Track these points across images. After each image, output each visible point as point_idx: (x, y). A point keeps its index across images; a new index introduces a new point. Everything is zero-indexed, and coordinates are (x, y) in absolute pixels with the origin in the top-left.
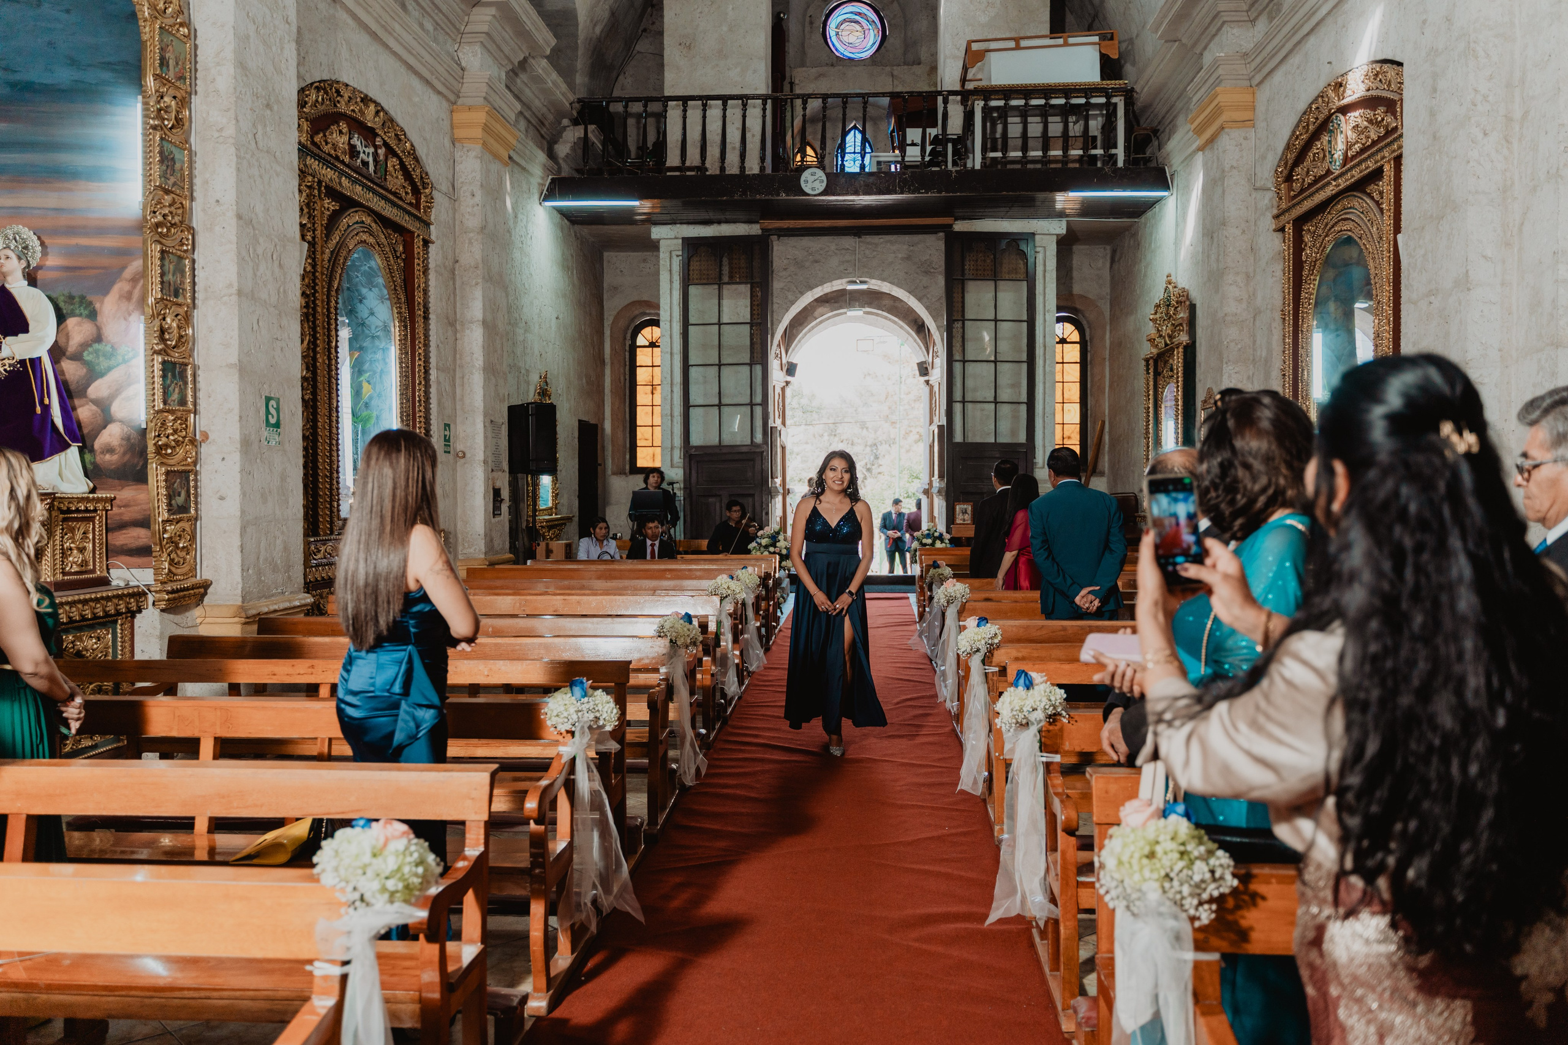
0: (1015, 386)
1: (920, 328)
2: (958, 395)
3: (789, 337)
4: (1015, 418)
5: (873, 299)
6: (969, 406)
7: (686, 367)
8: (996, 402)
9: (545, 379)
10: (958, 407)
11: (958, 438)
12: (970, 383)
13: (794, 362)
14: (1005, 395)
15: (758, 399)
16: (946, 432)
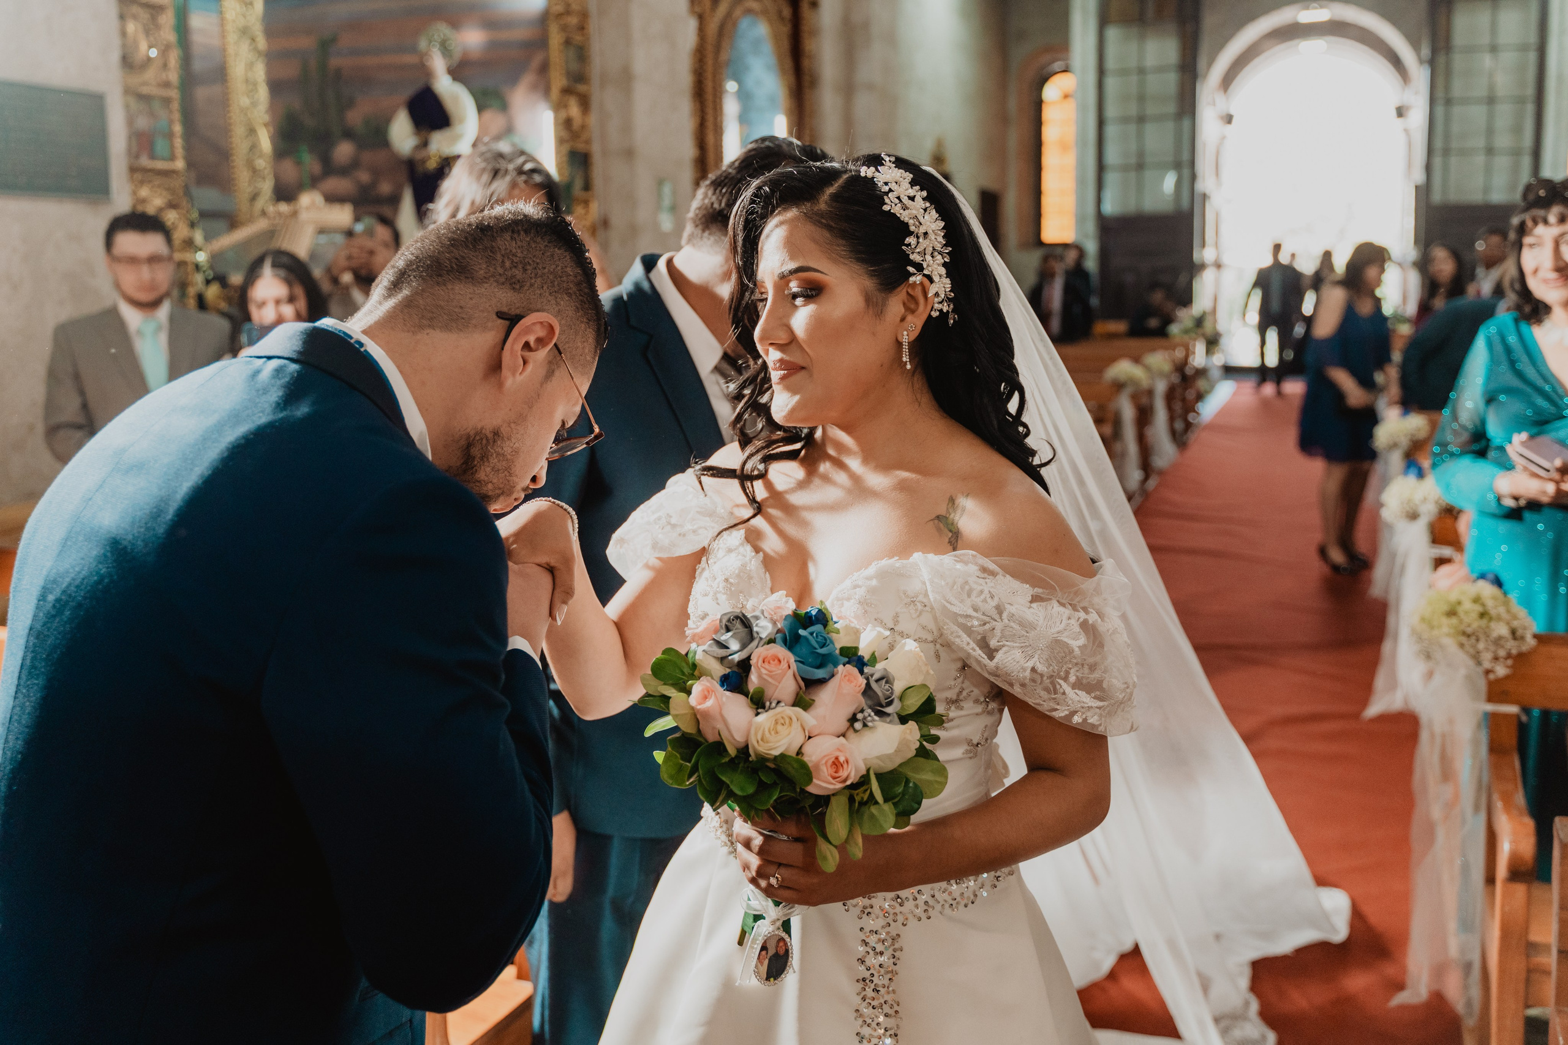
0: (1517, 130)
1: (1396, 61)
2: (1438, 144)
3: (1227, 81)
4: (1516, 169)
5: (1337, 28)
6: (1454, 160)
7: (1101, 123)
8: (1490, 151)
9: (940, 144)
10: (1437, 161)
11: (1437, 197)
12: (1455, 128)
13: (1232, 113)
14: (1503, 141)
15: (1186, 156)
16: (1423, 192)
